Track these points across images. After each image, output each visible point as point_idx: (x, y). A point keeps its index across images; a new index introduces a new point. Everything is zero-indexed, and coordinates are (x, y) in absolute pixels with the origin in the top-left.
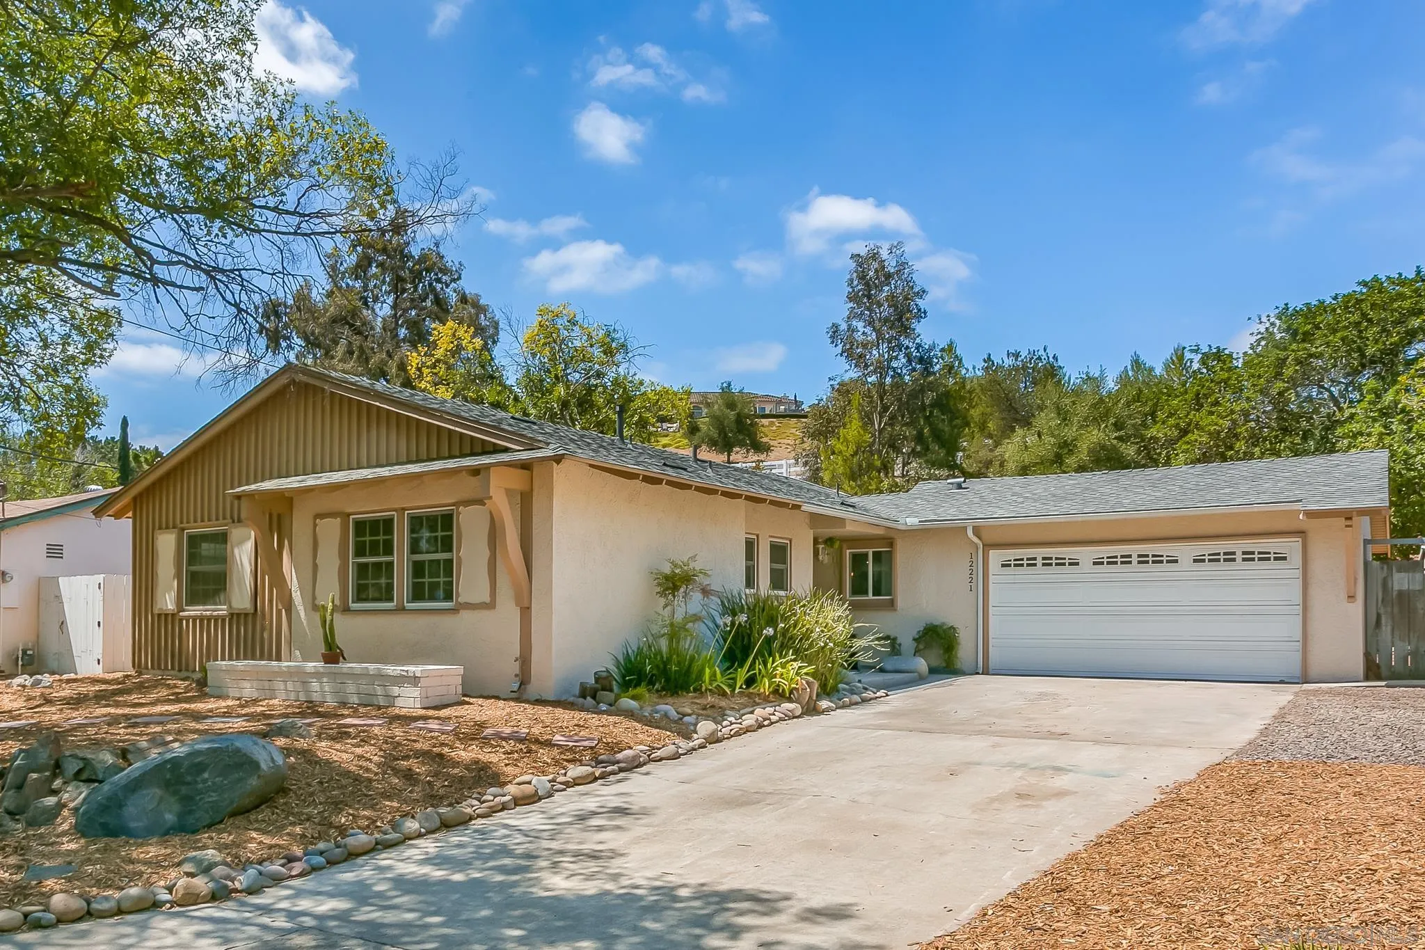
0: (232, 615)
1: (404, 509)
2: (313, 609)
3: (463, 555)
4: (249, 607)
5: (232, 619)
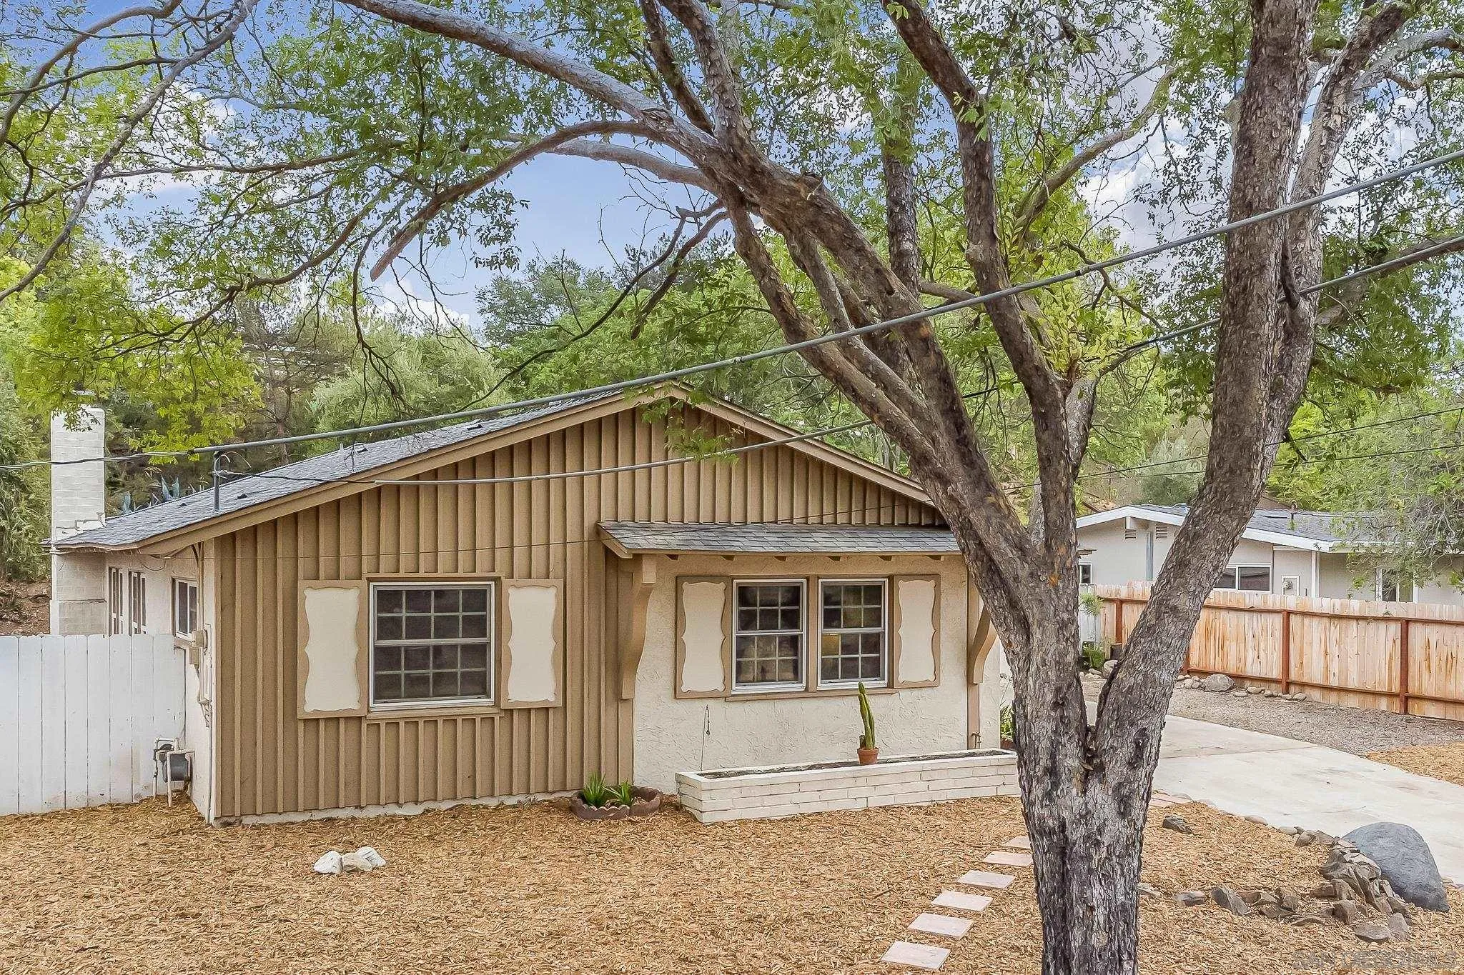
0: (508, 712)
1: (819, 577)
2: (675, 697)
3: (903, 632)
4: (552, 699)
5: (508, 719)
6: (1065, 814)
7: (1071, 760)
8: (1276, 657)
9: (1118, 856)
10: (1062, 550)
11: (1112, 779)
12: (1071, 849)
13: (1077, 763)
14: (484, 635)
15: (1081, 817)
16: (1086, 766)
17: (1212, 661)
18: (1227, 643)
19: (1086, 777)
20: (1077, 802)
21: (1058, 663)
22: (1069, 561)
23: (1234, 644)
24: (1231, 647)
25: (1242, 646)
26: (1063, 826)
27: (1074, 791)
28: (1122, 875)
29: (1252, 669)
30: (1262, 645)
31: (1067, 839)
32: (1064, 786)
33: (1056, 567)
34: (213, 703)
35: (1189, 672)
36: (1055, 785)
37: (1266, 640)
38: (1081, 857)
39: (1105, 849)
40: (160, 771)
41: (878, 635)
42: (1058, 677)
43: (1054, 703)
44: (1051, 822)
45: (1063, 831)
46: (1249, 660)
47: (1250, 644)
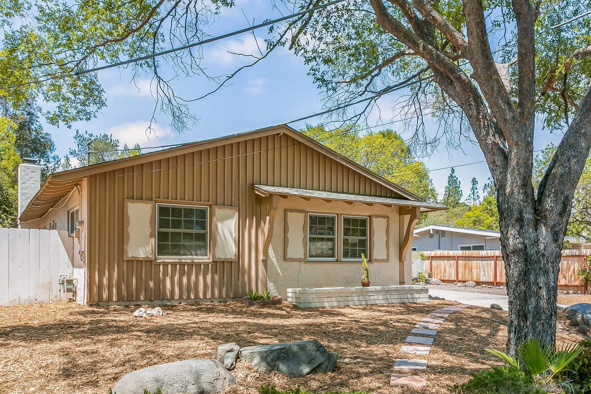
0: (215, 262)
1: (342, 214)
2: (284, 260)
3: (375, 239)
4: (234, 258)
5: (215, 265)
6: (527, 242)
7: (528, 216)
8: (492, 273)
9: (552, 263)
10: (529, 105)
11: (551, 223)
12: (530, 259)
13: (531, 217)
14: (205, 229)
15: (535, 242)
16: (537, 217)
17: (467, 277)
18: (473, 270)
19: (537, 223)
20: (532, 235)
21: (525, 163)
22: (532, 111)
23: (475, 270)
24: (475, 271)
25: (479, 270)
26: (526, 247)
27: (531, 230)
28: (553, 272)
29: (483, 279)
30: (486, 269)
31: (528, 254)
32: (526, 228)
33: (525, 114)
34: (86, 252)
35: (458, 281)
36: (522, 227)
37: (488, 268)
38: (536, 262)
39: (546, 258)
40: (62, 288)
41: (364, 240)
42: (525, 172)
43: (522, 185)
44: (520, 245)
45: (526, 250)
46: (481, 276)
47: (482, 269)
